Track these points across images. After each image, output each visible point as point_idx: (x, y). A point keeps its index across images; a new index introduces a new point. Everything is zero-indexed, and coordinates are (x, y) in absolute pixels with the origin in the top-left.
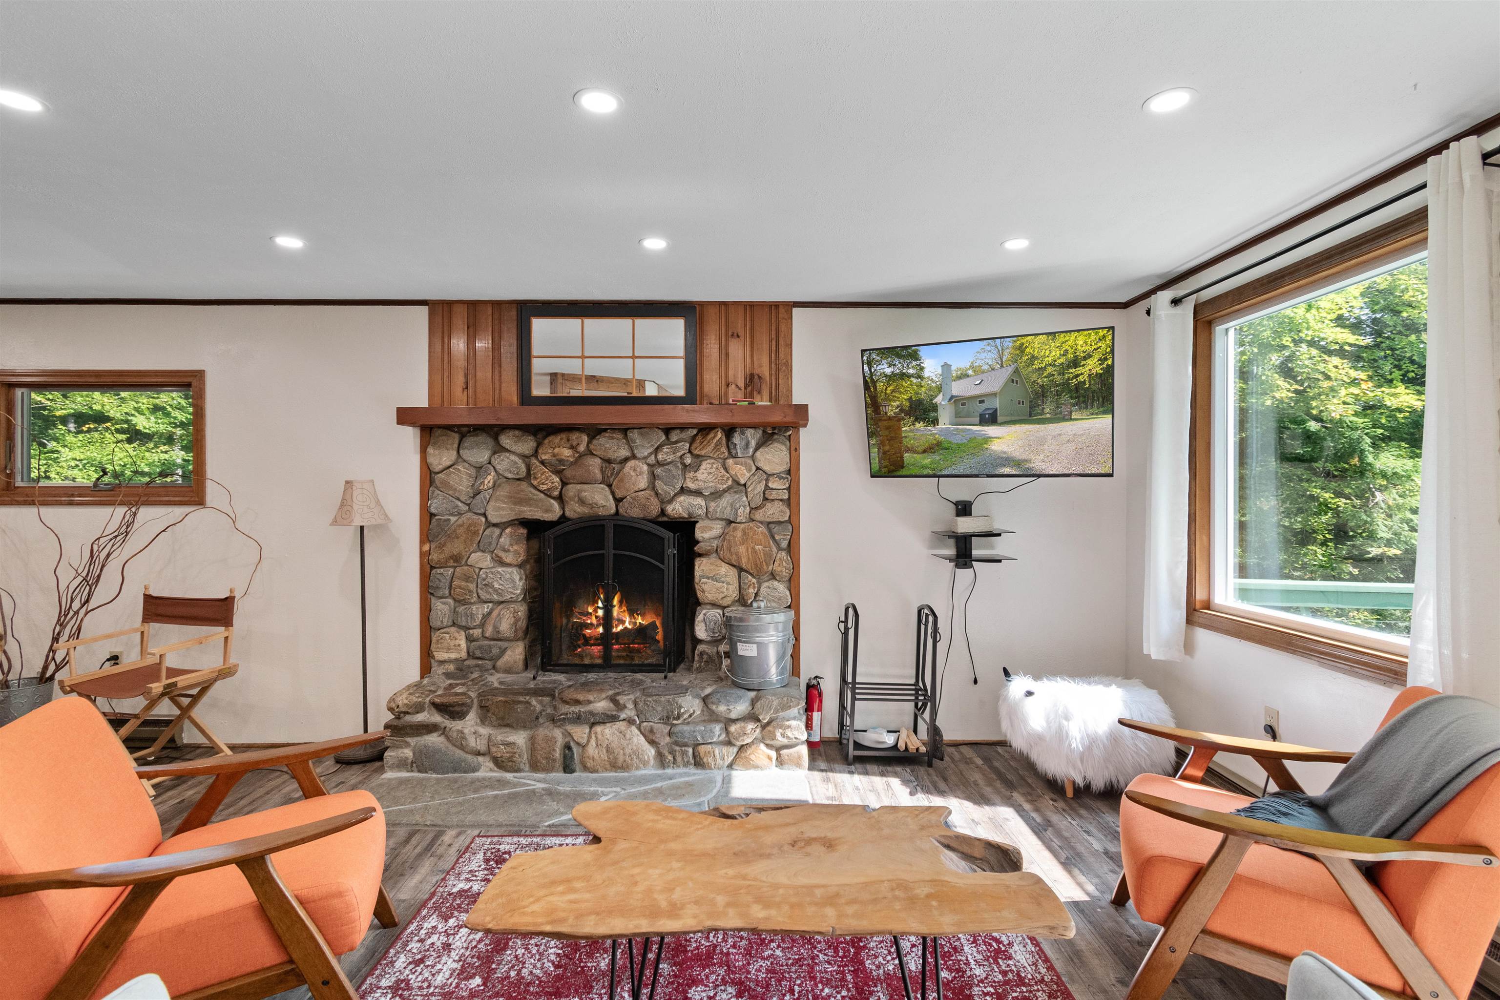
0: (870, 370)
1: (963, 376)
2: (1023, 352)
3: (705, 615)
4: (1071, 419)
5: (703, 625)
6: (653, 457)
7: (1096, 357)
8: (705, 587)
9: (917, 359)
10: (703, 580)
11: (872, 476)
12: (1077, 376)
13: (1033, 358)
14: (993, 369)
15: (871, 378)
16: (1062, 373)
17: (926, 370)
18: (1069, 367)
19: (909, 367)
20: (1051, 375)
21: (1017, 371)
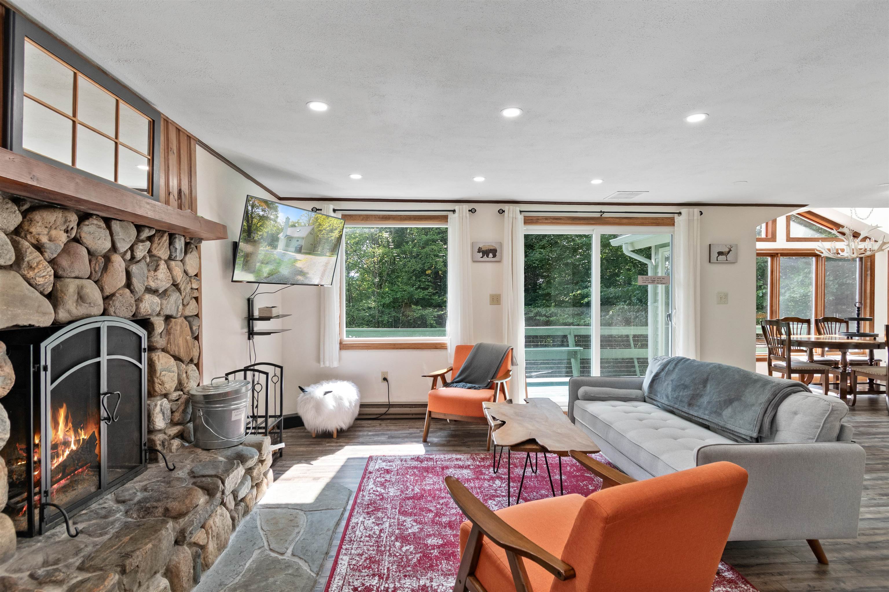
0: (252, 210)
1: (294, 226)
2: (317, 221)
3: (161, 405)
4: (326, 256)
5: (161, 415)
6: (129, 253)
7: (338, 230)
8: (165, 379)
9: (276, 211)
10: (163, 373)
11: (232, 281)
12: (331, 237)
13: (320, 225)
14: (305, 225)
15: (252, 216)
16: (327, 234)
17: (279, 218)
18: (330, 232)
19: (271, 215)
20: (324, 234)
21: (313, 229)
